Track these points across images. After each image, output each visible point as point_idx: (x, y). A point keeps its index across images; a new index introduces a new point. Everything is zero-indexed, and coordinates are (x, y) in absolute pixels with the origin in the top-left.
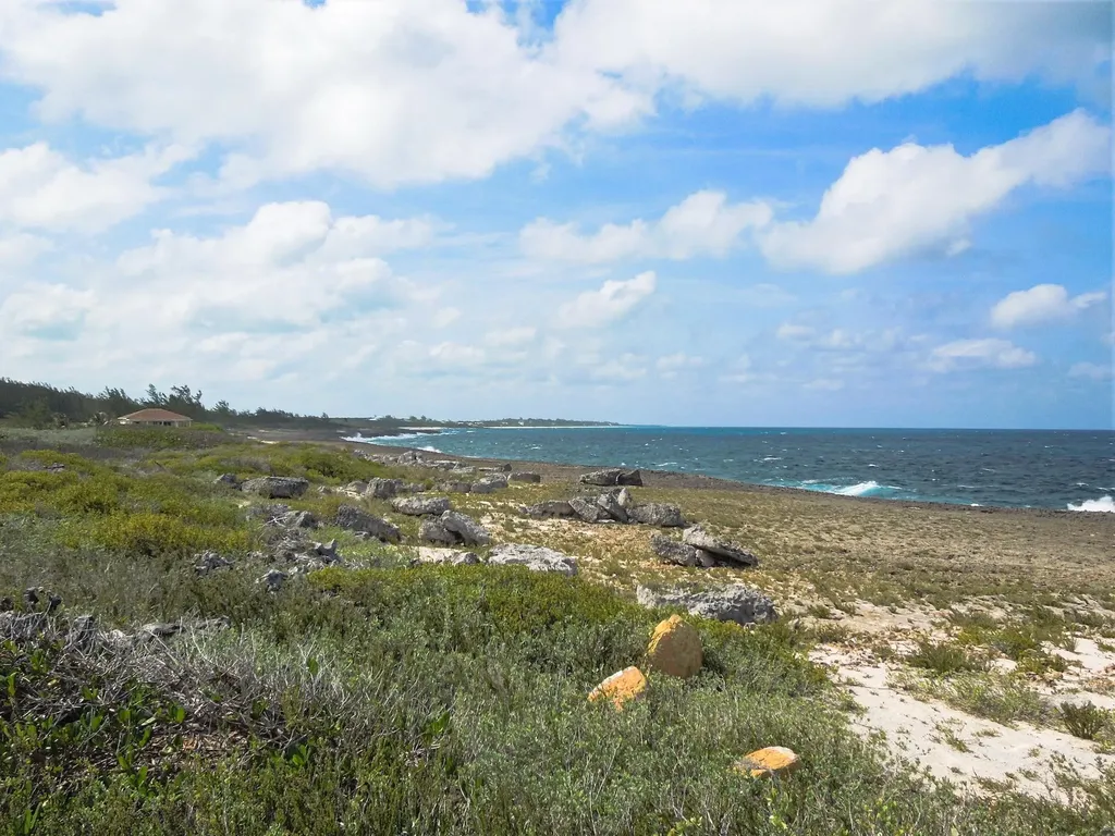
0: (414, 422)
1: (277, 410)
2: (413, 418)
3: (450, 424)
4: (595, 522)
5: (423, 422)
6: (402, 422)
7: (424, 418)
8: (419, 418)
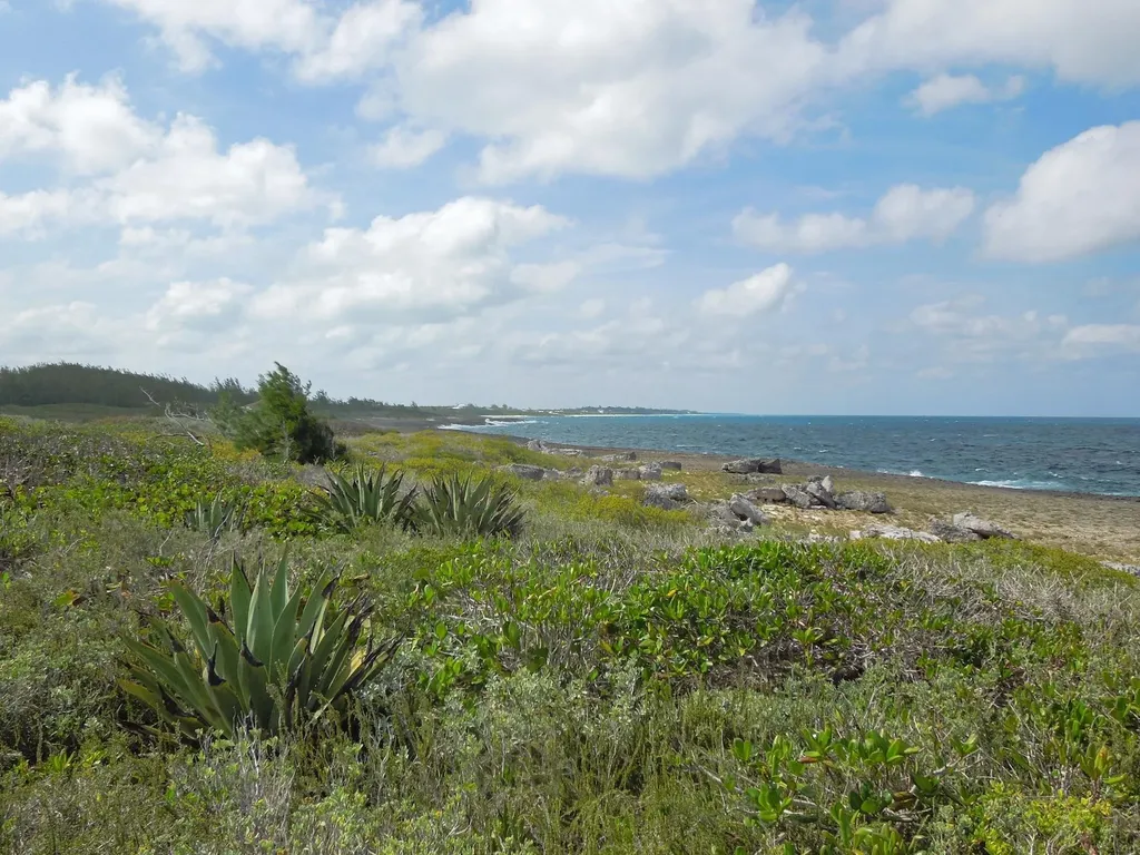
0: (495, 410)
1: (368, 399)
2: (494, 406)
3: (530, 412)
4: (809, 508)
5: (504, 410)
6: (484, 411)
7: (505, 406)
8: (500, 406)
